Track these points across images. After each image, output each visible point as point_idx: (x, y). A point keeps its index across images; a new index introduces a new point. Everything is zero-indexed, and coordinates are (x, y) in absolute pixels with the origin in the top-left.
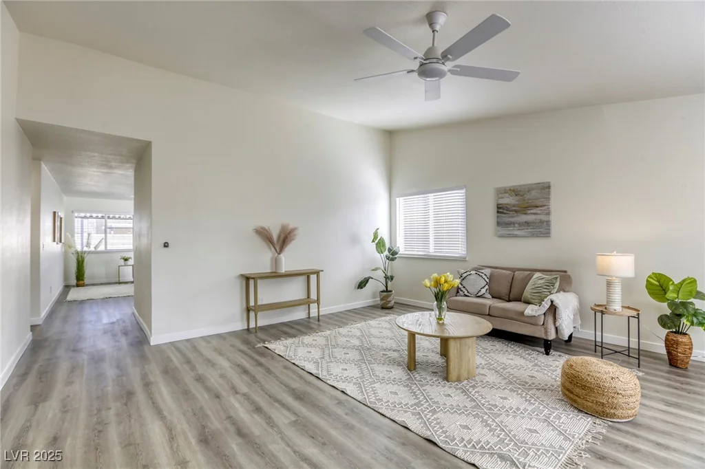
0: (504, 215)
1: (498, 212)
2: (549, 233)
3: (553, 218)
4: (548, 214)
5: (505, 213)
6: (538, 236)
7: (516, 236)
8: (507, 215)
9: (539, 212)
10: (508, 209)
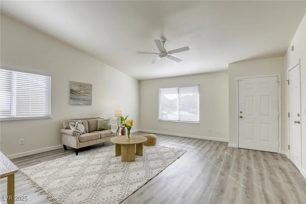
0: (74, 95)
1: (71, 93)
2: (91, 104)
3: (93, 98)
4: (91, 96)
5: (75, 94)
6: (88, 105)
7: (80, 105)
8: (76, 95)
9: (89, 95)
10: (76, 92)
